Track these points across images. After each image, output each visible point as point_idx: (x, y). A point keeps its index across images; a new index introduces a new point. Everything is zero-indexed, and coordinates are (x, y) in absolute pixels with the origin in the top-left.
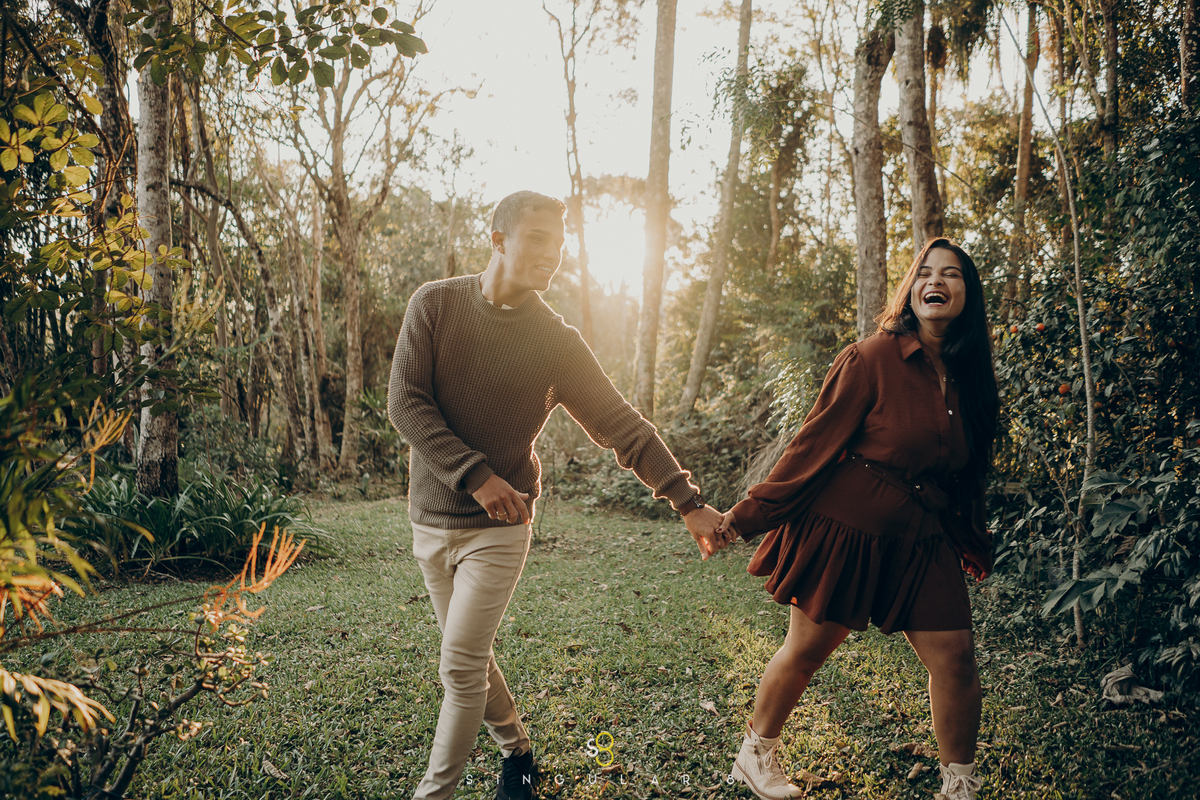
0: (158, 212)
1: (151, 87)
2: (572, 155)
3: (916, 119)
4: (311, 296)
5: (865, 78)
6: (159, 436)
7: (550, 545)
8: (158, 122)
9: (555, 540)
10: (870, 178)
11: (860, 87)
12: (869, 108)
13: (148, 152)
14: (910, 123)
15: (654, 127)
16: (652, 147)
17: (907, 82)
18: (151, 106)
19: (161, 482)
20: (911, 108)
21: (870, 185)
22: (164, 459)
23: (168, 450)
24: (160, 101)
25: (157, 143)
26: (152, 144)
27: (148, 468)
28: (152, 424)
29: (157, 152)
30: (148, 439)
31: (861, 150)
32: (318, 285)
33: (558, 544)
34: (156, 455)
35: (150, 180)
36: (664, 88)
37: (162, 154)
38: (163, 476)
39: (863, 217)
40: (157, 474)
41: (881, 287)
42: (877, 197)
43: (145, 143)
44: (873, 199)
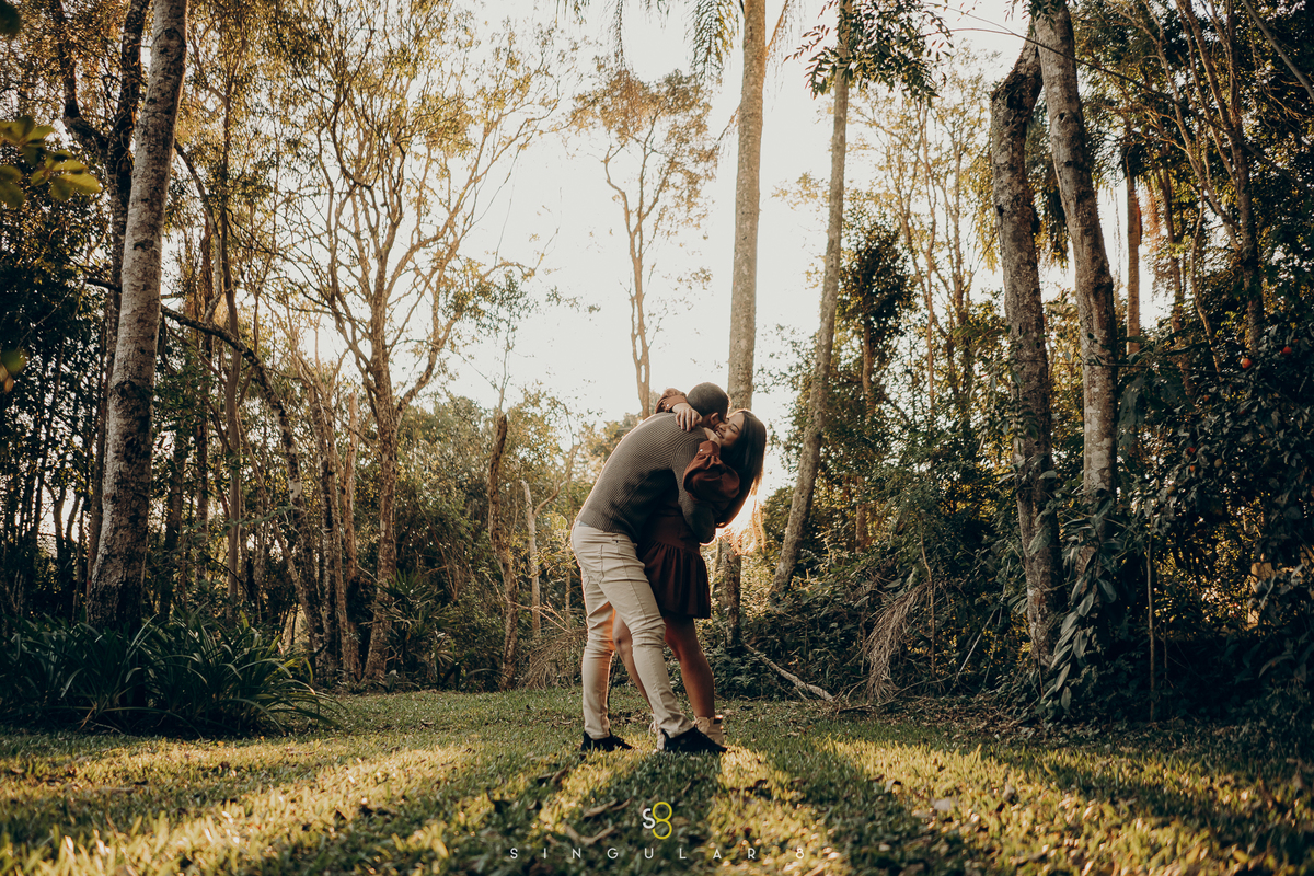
0: (145, 275)
1: (152, 130)
2: (638, 339)
3: (1075, 159)
4: (343, 491)
5: (1007, 123)
6: (120, 553)
7: (623, 719)
8: (156, 171)
9: (629, 715)
10: (1020, 240)
11: (1001, 134)
12: (1013, 159)
13: (140, 204)
14: (1068, 164)
15: (737, 266)
16: (734, 288)
17: (1062, 116)
18: (149, 152)
19: (118, 614)
20: (1068, 145)
21: (1020, 249)
22: (125, 584)
23: (131, 574)
24: (160, 147)
25: (152, 195)
26: (147, 195)
27: (102, 594)
28: (113, 538)
29: (151, 205)
30: (106, 557)
31: (1007, 207)
32: (351, 478)
33: (633, 719)
34: (115, 579)
35: (139, 237)
36: (748, 224)
37: (157, 208)
38: (121, 606)
39: (1014, 287)
40: (113, 604)
41: (1041, 372)
42: (1029, 262)
43: (138, 194)
44: (1024, 264)
